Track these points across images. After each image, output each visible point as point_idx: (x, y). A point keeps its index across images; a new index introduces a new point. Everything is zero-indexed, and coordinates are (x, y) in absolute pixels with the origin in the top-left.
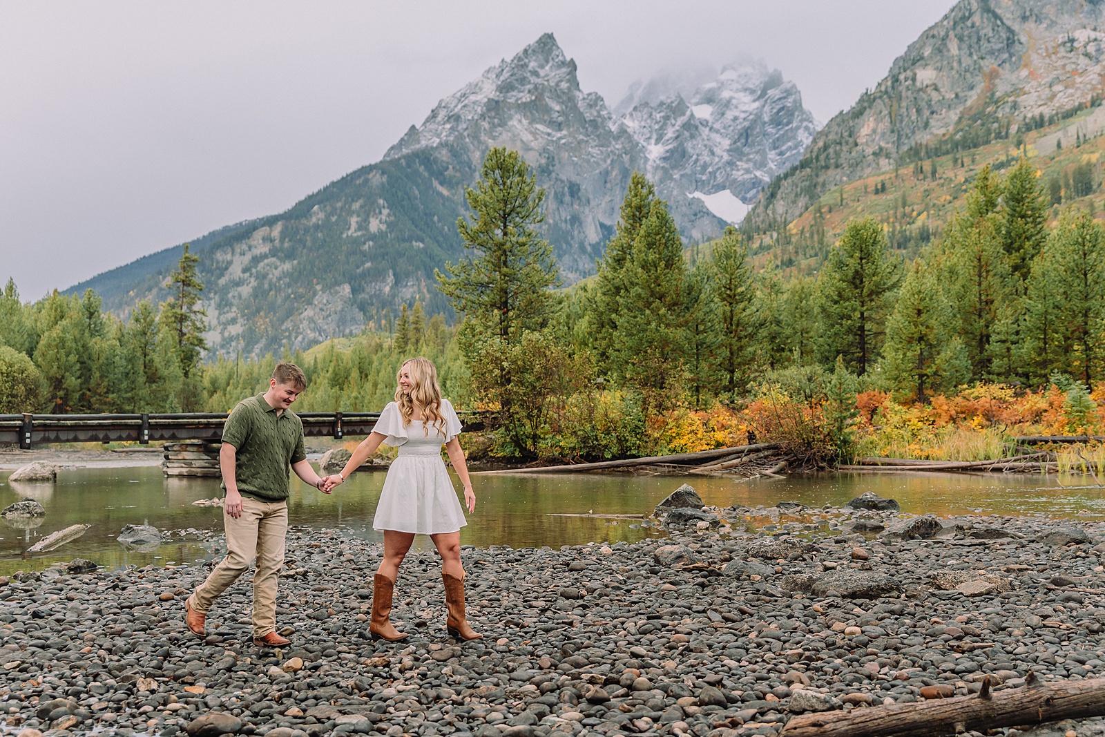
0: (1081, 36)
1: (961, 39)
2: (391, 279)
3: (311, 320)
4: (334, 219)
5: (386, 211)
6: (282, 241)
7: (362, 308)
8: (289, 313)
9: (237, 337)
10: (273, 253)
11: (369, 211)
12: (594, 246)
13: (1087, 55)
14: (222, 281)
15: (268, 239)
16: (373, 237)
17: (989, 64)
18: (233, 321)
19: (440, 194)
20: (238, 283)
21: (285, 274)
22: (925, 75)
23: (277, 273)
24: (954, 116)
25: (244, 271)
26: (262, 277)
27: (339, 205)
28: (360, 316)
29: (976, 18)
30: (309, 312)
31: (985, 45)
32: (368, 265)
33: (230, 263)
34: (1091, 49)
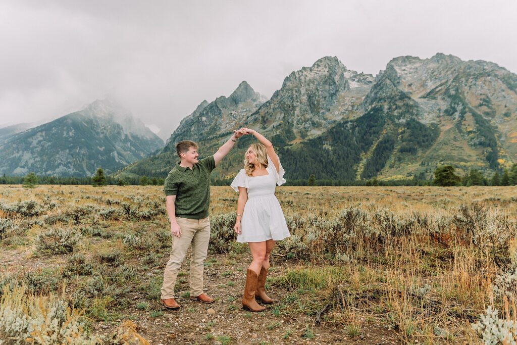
0: (233, 112)
1: (211, 112)
2: (78, 148)
3: (59, 158)
4: (59, 131)
5: (73, 130)
6: (46, 136)
7: (72, 155)
8: (52, 156)
9: (39, 161)
10: (44, 140)
11: (68, 130)
12: (123, 140)
13: (234, 117)
14: (31, 146)
15: (41, 136)
16: (71, 137)
17: (216, 117)
18: (37, 157)
19: (85, 126)
20: (36, 147)
21: (49, 146)
22: (204, 119)
23: (47, 145)
24: (209, 128)
25: (37, 144)
26: (42, 146)
27: (60, 128)
28: (71, 157)
29: (214, 108)
30: (58, 156)
31: (216, 114)
32: (72, 145)
33: (32, 142)
34: (234, 116)
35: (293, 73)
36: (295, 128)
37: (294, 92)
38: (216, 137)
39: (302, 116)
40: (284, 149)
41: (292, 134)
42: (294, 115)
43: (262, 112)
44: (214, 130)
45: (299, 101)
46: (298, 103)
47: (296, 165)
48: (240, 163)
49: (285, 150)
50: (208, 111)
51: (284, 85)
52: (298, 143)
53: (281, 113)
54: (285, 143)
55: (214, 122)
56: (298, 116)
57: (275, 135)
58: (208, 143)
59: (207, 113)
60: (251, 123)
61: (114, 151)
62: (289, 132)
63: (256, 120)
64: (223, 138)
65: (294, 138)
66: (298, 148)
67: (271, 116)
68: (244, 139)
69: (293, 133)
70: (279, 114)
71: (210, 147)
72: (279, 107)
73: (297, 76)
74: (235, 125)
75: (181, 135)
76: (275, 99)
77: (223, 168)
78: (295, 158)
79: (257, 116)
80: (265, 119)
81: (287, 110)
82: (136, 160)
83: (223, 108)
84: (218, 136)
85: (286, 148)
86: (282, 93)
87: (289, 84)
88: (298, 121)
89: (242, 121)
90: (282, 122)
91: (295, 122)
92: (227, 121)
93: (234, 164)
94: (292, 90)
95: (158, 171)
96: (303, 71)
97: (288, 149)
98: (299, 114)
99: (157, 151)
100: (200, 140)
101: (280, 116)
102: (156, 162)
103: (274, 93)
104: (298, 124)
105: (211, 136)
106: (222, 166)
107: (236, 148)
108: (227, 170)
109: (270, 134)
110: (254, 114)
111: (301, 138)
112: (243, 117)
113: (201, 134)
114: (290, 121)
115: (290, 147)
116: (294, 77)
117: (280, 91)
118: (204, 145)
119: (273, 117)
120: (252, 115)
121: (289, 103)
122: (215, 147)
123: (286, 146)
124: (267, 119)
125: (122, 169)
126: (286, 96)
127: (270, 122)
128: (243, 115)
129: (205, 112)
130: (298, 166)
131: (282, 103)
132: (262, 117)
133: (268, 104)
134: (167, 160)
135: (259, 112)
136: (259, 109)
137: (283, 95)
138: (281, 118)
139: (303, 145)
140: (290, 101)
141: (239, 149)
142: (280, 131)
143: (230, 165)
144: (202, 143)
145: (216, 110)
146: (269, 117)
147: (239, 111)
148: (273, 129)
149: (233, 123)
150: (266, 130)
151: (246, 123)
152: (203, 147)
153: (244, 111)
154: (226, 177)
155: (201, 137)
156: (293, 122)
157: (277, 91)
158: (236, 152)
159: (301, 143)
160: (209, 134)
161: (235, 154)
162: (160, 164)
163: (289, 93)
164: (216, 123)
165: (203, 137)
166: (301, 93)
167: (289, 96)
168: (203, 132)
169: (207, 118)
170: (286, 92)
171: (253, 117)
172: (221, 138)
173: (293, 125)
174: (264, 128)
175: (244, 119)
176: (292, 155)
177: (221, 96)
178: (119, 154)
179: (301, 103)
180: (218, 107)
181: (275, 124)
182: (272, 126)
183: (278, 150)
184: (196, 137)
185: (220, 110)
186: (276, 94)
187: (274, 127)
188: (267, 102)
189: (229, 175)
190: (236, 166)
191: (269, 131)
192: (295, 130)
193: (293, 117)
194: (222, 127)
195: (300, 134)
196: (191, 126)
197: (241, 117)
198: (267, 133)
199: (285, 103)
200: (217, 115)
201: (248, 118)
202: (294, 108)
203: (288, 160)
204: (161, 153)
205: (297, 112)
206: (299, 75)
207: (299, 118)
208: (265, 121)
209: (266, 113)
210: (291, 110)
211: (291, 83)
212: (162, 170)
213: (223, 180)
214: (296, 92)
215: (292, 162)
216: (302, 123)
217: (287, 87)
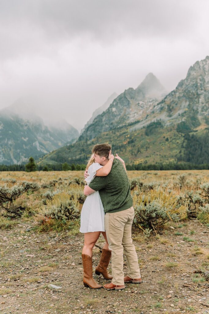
35: (197, 63)
36: (200, 115)
37: (199, 81)
38: (125, 126)
39: (207, 103)
40: (189, 135)
41: (197, 121)
42: (199, 102)
43: (168, 101)
44: (123, 119)
45: (203, 88)
46: (203, 91)
47: (201, 150)
48: (148, 149)
49: (191, 136)
50: (117, 103)
51: (189, 74)
52: (203, 129)
53: (186, 101)
54: (190, 129)
55: (123, 112)
56: (203, 103)
57: (180, 122)
58: (118, 131)
59: (117, 104)
60: (157, 112)
61: (35, 141)
62: (194, 118)
63: (162, 109)
64: (131, 126)
65: (199, 124)
66: (203, 134)
67: (176, 104)
68: (151, 127)
69: (199, 120)
70: (184, 102)
71: (120, 135)
72: (184, 96)
73: (201, 65)
74: (143, 114)
75: (93, 125)
76: (180, 88)
77: (132, 155)
78: (200, 144)
79: (163, 105)
80: (171, 107)
81: (191, 99)
82: (54, 148)
83: (131, 98)
84: (127, 125)
85: (191, 134)
86: (187, 82)
87: (193, 73)
88: (203, 108)
89: (149, 110)
90: (187, 109)
91: (200, 109)
92: (135, 111)
93: (142, 150)
94: (196, 79)
95: (74, 158)
96: (207, 60)
97: (193, 135)
98: (204, 101)
99: (73, 140)
100: (111, 129)
101: (185, 104)
102: (72, 150)
103: (179, 83)
104: (202, 111)
105: (121, 125)
106: (131, 152)
107: (144, 136)
108: (136, 156)
109: (176, 121)
110: (160, 103)
111: (206, 124)
112: (150, 107)
113: (112, 124)
114: (195, 108)
115: (195, 133)
116: (198, 66)
117: (184, 80)
118: (115, 133)
119: (178, 105)
120: (158, 104)
121: (194, 92)
122: (124, 135)
123: (191, 132)
124: (173, 108)
125: (43, 157)
126: (191, 85)
127: (175, 110)
128: (150, 105)
129: (114, 104)
130: (203, 151)
131: (187, 91)
132: (168, 106)
133: (173, 93)
134: (81, 148)
135: (165, 101)
136: (165, 98)
137: (187, 84)
138: (186, 106)
139: (208, 131)
140: (194, 89)
141: (147, 137)
142: (185, 118)
143: (139, 151)
144: (112, 132)
145: (125, 101)
146: (174, 105)
147: (146, 101)
148: (179, 117)
149: (141, 113)
150: (172, 117)
151: (153, 112)
152: (114, 135)
153: (151, 100)
154: (135, 162)
155: (111, 126)
156: (198, 109)
157: (182, 80)
158: (143, 139)
159: (206, 129)
160: (118, 123)
161: (143, 141)
162: (76, 152)
163: (193, 82)
164: (125, 113)
165: (114, 126)
166: (205, 82)
167: (194, 85)
168: (113, 121)
169: (116, 108)
170: (191, 81)
171: (159, 106)
172: (129, 127)
173: (198, 112)
174: (170, 116)
175: (151, 108)
176: (197, 141)
177: (130, 88)
178: (41, 144)
179: (205, 91)
180: (126, 98)
181: (181, 112)
182: (177, 114)
183: (184, 137)
184: (107, 126)
185: (129, 101)
186: (181, 84)
187: (179, 115)
188: (172, 92)
189: (138, 161)
190: (144, 152)
191: (175, 118)
192: (200, 117)
193: (197, 105)
194: (131, 116)
195: (205, 121)
196: (103, 116)
197: (148, 106)
198: (173, 121)
199: (189, 91)
200: (125, 106)
201: (154, 107)
202: (198, 95)
203: (194, 146)
204: (77, 142)
205: (202, 99)
206: (203, 64)
207: (204, 105)
208: (170, 110)
209: (171, 102)
210: (196, 98)
211: (195, 72)
212: (78, 157)
213: (133, 165)
214: (201, 80)
215: (198, 148)
216: (207, 109)
217: (191, 77)
